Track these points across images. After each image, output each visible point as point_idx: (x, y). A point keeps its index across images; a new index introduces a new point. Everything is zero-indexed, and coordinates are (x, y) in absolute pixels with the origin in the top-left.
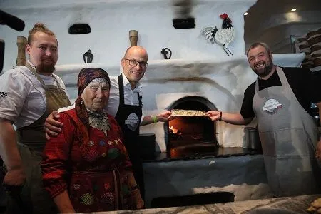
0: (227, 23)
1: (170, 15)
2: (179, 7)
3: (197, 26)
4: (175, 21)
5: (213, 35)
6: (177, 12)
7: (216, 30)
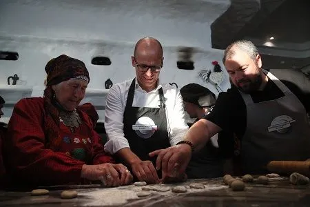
2: (182, 53)
3: (195, 68)
4: (178, 63)
7: (210, 72)
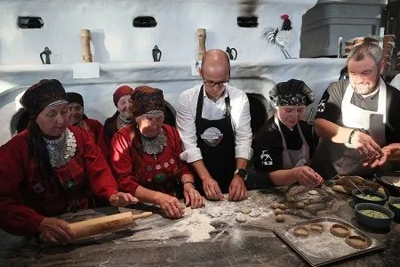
0: (287, 25)
1: (236, 12)
3: (259, 26)
4: (239, 19)
5: (274, 37)
6: (242, 11)
